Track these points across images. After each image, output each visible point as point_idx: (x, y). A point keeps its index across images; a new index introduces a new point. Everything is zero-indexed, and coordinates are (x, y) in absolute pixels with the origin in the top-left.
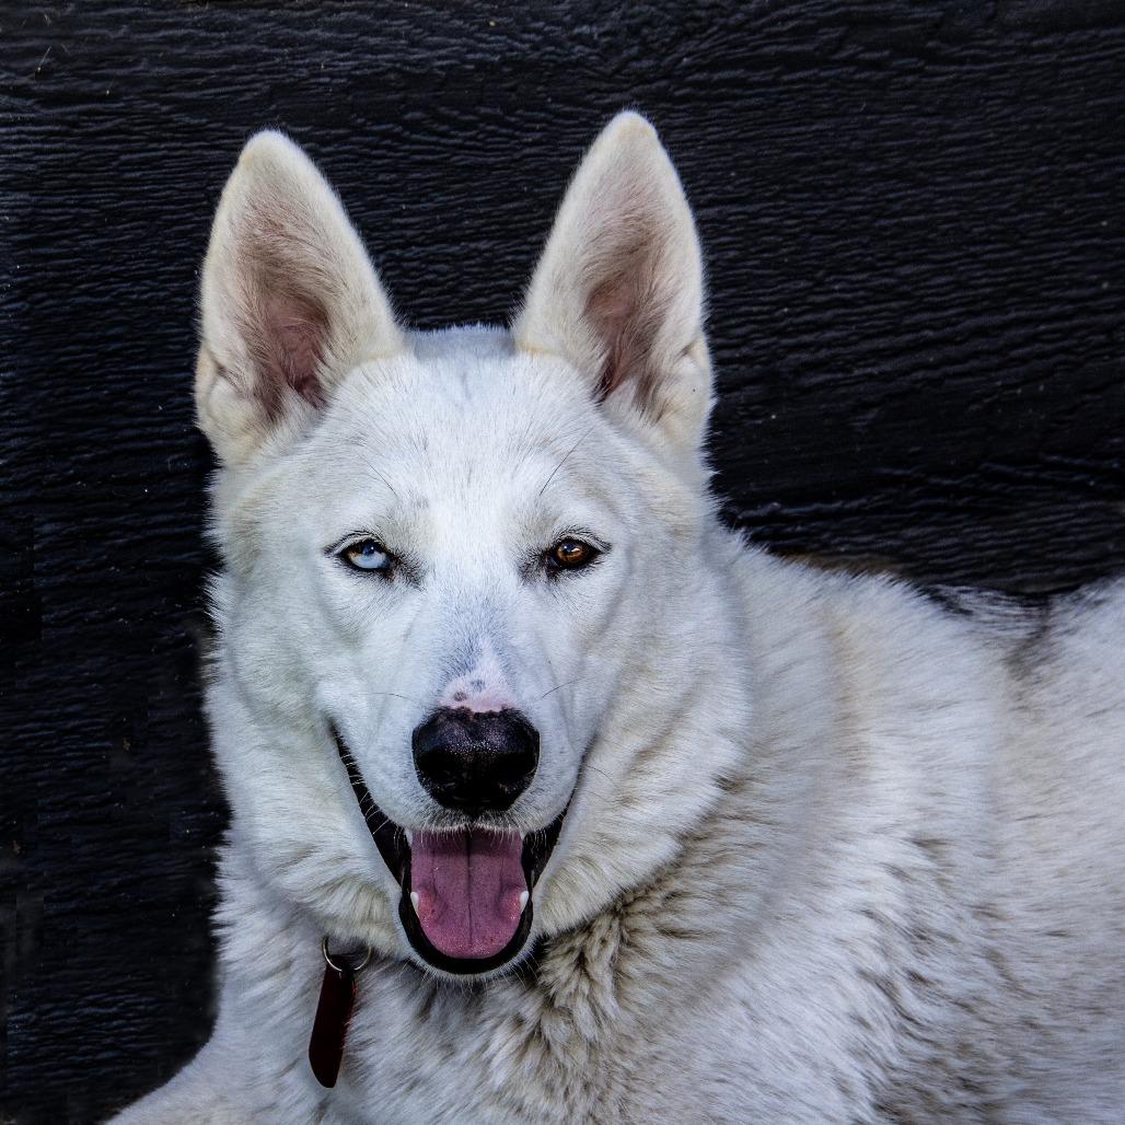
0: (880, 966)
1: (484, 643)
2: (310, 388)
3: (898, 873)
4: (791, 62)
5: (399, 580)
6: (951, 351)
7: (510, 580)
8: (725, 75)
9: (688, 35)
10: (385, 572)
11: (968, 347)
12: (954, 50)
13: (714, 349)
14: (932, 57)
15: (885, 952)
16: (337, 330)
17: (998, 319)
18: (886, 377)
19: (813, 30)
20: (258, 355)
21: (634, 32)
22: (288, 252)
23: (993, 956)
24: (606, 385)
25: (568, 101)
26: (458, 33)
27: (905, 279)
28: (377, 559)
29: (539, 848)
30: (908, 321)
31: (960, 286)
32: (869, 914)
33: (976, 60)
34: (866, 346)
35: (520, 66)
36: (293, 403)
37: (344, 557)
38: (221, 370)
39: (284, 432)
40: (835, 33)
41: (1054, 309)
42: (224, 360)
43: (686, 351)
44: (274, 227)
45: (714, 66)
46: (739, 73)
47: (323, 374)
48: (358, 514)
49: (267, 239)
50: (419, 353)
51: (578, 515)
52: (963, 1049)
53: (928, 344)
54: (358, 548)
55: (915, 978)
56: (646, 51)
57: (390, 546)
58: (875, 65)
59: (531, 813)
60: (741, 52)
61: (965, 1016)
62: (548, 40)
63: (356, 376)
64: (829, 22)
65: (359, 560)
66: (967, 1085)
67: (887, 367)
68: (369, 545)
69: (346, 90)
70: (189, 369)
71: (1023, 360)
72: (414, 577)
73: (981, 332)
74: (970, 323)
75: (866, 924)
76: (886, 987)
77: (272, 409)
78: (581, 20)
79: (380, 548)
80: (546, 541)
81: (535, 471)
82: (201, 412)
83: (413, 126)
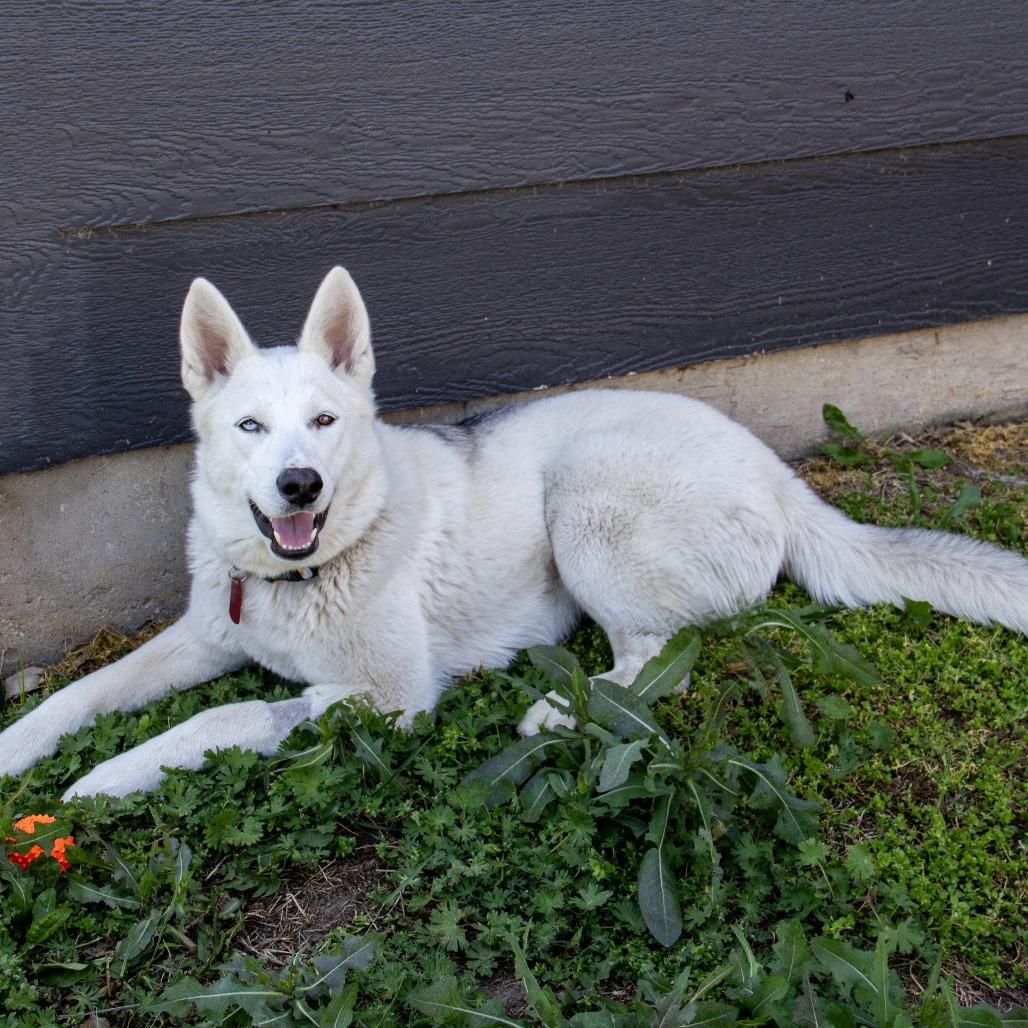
0: (430, 577)
1: (296, 449)
2: (223, 370)
3: (437, 544)
4: (364, 241)
5: (262, 432)
6: (431, 343)
7: (303, 429)
8: (341, 246)
9: (326, 232)
10: (257, 430)
11: (438, 341)
12: (423, 236)
13: (375, 351)
14: (416, 239)
15: (432, 572)
16: (231, 349)
17: (448, 331)
18: (409, 352)
19: (371, 230)
20: (204, 361)
21: (306, 231)
22: (209, 322)
23: (470, 569)
24: (336, 363)
25: (284, 255)
26: (242, 233)
27: (412, 317)
28: (254, 426)
29: (320, 521)
30: (415, 332)
31: (434, 319)
32: (428, 560)
33: (432, 239)
34: (400, 341)
35: (266, 244)
36: (217, 375)
37: (241, 426)
38: (190, 367)
39: (215, 386)
40: (380, 230)
41: (468, 327)
42: (190, 362)
43: (365, 353)
44: (203, 312)
45: (336, 243)
46: (345, 245)
47: (227, 365)
48: (246, 410)
49: (201, 316)
50: (262, 355)
51: (327, 406)
52: (460, 602)
53: (423, 340)
54: (246, 422)
55: (442, 580)
56: (311, 237)
57: (258, 421)
58: (396, 242)
59: (320, 504)
60: (346, 238)
61: (460, 591)
62: (275, 234)
63: (240, 364)
64: (377, 227)
65: (247, 427)
66: (462, 614)
67: (408, 348)
68: (251, 421)
69: (203, 253)
70: (179, 368)
71: (458, 346)
72: (267, 431)
73: (442, 336)
74: (437, 333)
75: (428, 564)
76: (431, 585)
77: (210, 377)
78: (286, 228)
79: (255, 422)
80: (315, 415)
81: (309, 391)
82: (184, 381)
83: (227, 265)
